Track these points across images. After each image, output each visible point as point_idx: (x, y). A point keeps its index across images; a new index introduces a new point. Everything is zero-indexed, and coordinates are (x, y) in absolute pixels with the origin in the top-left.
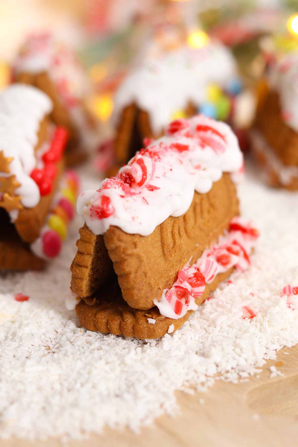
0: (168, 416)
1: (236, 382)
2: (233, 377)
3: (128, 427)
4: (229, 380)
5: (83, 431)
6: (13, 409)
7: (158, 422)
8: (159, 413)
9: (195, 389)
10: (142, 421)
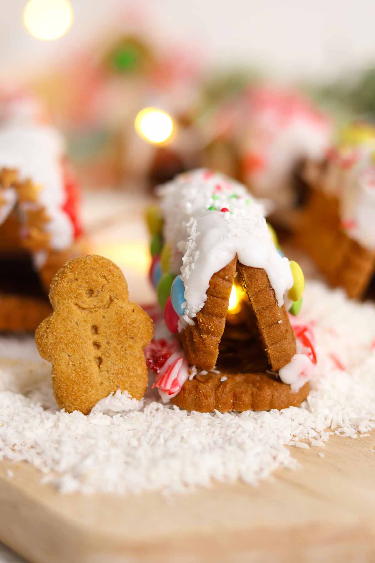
0: (287, 469)
1: (355, 436)
2: (350, 432)
3: (240, 480)
4: (347, 435)
5: (186, 485)
6: (89, 462)
7: (276, 475)
8: (275, 466)
9: (310, 444)
10: (256, 473)
